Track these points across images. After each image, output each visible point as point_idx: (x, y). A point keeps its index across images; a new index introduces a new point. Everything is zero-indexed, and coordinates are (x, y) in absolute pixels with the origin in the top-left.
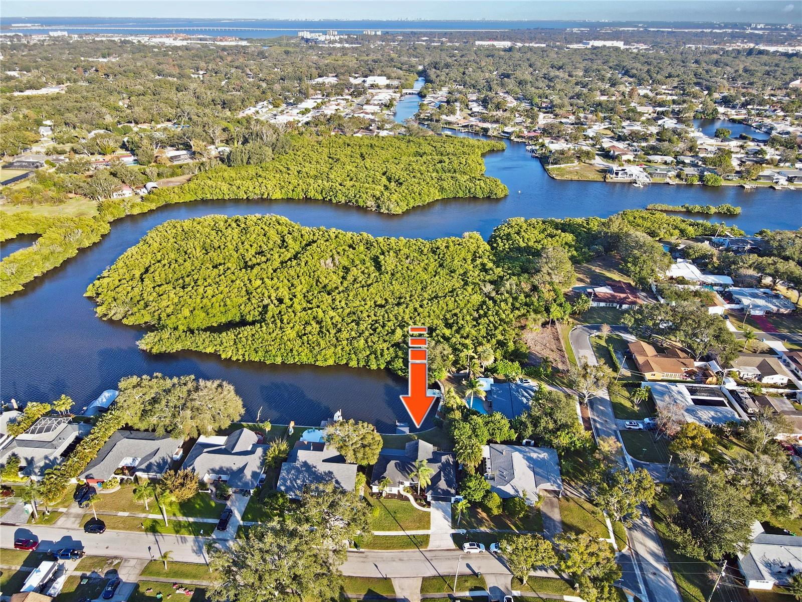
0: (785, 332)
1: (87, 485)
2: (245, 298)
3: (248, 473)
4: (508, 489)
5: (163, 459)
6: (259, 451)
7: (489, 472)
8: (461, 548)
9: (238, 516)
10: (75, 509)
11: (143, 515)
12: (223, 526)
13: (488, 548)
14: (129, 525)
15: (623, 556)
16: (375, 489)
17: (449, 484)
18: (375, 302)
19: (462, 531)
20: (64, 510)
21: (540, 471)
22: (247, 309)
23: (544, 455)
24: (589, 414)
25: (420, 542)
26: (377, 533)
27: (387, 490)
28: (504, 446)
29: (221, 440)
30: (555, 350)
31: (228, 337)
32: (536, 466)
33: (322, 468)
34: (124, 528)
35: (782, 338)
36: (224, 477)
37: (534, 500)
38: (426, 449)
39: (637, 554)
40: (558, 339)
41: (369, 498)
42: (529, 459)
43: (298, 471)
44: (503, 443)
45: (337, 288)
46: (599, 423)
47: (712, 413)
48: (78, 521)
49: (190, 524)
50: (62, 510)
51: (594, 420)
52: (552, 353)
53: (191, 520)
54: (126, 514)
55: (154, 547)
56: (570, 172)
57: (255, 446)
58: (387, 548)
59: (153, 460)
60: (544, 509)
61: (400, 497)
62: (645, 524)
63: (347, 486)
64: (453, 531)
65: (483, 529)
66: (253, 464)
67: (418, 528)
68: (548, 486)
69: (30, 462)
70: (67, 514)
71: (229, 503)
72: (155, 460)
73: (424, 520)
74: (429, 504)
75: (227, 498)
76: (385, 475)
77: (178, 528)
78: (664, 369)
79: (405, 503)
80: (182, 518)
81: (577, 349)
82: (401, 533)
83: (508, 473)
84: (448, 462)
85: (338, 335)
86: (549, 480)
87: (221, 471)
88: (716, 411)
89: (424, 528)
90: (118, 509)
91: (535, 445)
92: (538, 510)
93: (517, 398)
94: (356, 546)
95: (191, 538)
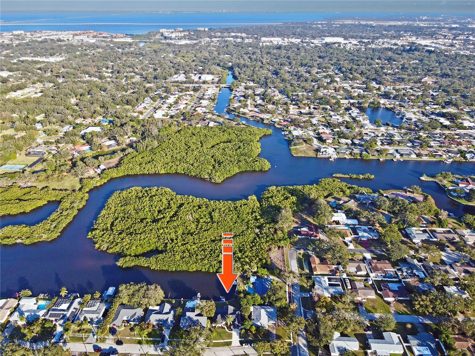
0: (373, 248)
1: (113, 327)
2: (157, 239)
3: (169, 321)
4: (259, 324)
5: (138, 316)
6: (172, 312)
7: (253, 317)
8: (242, 345)
9: (167, 337)
10: (111, 337)
11: (135, 338)
12: (163, 341)
13: (251, 345)
14: (131, 342)
15: (294, 346)
16: (213, 325)
17: (239, 323)
18: (211, 239)
19: (243, 339)
20: (107, 337)
21: (270, 316)
22: (159, 244)
23: (272, 310)
24: (291, 291)
25: (229, 344)
26: (214, 341)
27: (218, 325)
28: (258, 306)
29: (157, 308)
30: (282, 261)
31: (153, 259)
32: (269, 314)
33: (195, 318)
34: (129, 343)
35: (371, 252)
36: (160, 323)
37: (267, 328)
38: (231, 309)
39: (299, 344)
40: (283, 255)
41: (212, 329)
42: (267, 311)
43: (187, 320)
44: (258, 305)
45: (195, 231)
46: (294, 294)
47: (334, 290)
48: (113, 341)
49: (151, 340)
50: (106, 337)
51: (292, 293)
52: (280, 262)
53: (151, 339)
54: (129, 338)
55: (141, 349)
56: (301, 152)
57: (170, 310)
58: (218, 346)
59: (135, 317)
60: (271, 330)
61: (222, 327)
62: (303, 334)
63: (204, 325)
64: (240, 340)
65: (250, 338)
66: (170, 317)
67: (228, 339)
68: (272, 322)
69: (92, 319)
70: (109, 339)
71: (163, 332)
72: (136, 317)
73: (230, 336)
74: (232, 330)
75: (163, 331)
76: (217, 320)
77: (148, 342)
78: (321, 270)
79: (224, 330)
80: (148, 339)
81: (291, 260)
82: (223, 341)
83: (259, 318)
84: (238, 314)
85: (197, 257)
86: (272, 320)
87: (160, 320)
88: (335, 289)
89: (230, 339)
90: (126, 336)
91: (270, 306)
92: (268, 330)
93: (264, 285)
94: (208, 346)
95: (152, 346)
